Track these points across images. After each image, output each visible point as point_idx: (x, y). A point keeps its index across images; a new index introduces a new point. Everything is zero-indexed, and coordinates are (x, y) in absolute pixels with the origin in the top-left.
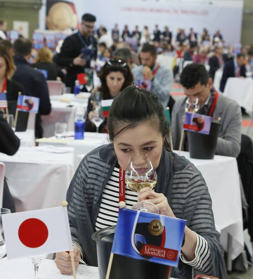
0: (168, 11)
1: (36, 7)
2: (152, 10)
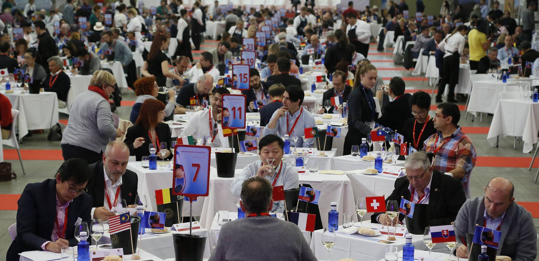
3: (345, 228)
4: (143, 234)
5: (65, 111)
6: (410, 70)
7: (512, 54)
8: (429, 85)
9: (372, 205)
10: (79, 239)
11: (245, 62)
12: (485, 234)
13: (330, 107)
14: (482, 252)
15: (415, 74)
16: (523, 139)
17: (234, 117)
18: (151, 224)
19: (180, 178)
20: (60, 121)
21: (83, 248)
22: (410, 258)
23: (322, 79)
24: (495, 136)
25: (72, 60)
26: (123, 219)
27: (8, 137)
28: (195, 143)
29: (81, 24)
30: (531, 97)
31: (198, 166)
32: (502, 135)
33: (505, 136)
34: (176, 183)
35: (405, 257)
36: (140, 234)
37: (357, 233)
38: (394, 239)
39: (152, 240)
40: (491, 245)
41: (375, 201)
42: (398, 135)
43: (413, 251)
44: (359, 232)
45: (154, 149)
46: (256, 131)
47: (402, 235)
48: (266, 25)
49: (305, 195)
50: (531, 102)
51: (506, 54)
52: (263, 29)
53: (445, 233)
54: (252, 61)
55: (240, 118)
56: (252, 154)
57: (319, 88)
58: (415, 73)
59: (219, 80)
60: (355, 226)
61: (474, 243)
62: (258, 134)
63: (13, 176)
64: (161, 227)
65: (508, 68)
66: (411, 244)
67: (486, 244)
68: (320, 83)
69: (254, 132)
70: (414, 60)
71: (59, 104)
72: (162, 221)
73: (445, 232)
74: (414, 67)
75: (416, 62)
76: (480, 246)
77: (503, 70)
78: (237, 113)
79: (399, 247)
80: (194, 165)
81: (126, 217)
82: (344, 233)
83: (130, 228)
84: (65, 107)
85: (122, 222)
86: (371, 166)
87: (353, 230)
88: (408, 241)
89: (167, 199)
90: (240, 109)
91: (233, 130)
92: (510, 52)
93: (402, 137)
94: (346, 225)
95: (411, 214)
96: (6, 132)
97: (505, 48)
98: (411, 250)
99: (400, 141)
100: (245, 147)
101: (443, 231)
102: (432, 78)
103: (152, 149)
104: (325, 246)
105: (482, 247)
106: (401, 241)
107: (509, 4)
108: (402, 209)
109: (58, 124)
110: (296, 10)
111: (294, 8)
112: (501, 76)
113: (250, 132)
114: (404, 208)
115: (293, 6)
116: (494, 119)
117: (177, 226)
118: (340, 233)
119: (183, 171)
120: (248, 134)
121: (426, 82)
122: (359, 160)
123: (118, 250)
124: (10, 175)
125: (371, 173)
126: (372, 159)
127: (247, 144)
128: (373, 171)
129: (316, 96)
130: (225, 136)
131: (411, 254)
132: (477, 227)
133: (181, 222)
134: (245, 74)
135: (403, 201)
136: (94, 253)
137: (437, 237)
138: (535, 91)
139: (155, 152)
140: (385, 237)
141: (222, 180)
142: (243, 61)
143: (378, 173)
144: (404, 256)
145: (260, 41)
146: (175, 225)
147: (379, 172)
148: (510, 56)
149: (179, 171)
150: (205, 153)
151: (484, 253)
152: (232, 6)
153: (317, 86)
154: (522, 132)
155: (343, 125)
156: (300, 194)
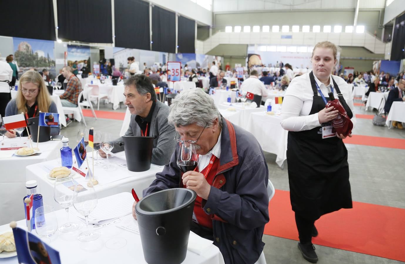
0: (303, 58)
1: (245, 57)
2: (295, 58)
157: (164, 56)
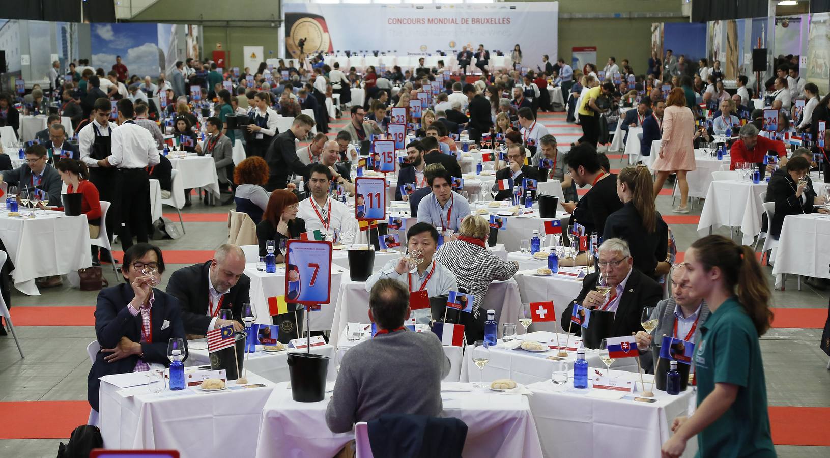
0: (454, 21)
2: (431, 21)
3: (505, 341)
4: (250, 352)
5: (169, 202)
6: (606, 144)
7: (731, 124)
8: (629, 163)
9: (538, 312)
10: (171, 358)
11: (393, 138)
12: (674, 346)
13: (498, 192)
14: (671, 369)
15: (612, 151)
16: (742, 230)
17: (371, 206)
18: (261, 339)
19: (293, 281)
20: (163, 215)
21: (177, 370)
22: (583, 377)
23: (490, 157)
24: (707, 226)
25: (179, 138)
26: (226, 333)
27: (97, 234)
28: (324, 239)
29: (193, 94)
30: (751, 177)
31: (316, 266)
32: (716, 225)
33: (719, 226)
34: (289, 287)
35: (576, 377)
36: (247, 352)
37: (519, 348)
38: (565, 355)
39: (264, 360)
40: (682, 361)
41: (541, 307)
42: (578, 225)
43: (586, 369)
44: (522, 347)
45: (272, 247)
46: (401, 224)
47: (575, 349)
48: (423, 91)
49: (456, 302)
50: (751, 183)
51: (724, 125)
52: (419, 97)
53: (626, 346)
54: (401, 136)
55: (379, 207)
56: (396, 251)
57: (487, 169)
58: (611, 149)
59: (360, 161)
60: (517, 340)
61: (661, 358)
62: (403, 226)
63: (104, 284)
64: (274, 342)
65: (725, 141)
66: (584, 360)
67: (675, 359)
68: (488, 162)
69: (398, 224)
70: (611, 133)
71: (162, 194)
72: (274, 336)
73: (625, 344)
74: (611, 142)
75: (613, 135)
76: (669, 361)
77: (718, 144)
78: (375, 200)
79: (569, 364)
80: (311, 265)
81: (229, 332)
82: (504, 349)
83: (234, 345)
84: (169, 198)
85: (224, 338)
86: (543, 265)
87: (515, 343)
88: (580, 357)
89: (283, 309)
90: (378, 195)
91: (370, 222)
92: (728, 122)
93: (582, 228)
94: (506, 338)
95: (586, 323)
96: (95, 228)
97: (722, 116)
98: (583, 367)
99: (580, 233)
100: (386, 243)
101: (622, 343)
102: (633, 155)
103: (269, 247)
104: (476, 363)
105: (672, 362)
106: (573, 358)
107: (732, 62)
108: (575, 317)
109: (161, 219)
110: (465, 72)
111: (462, 69)
112: (716, 151)
113: (393, 224)
114: (577, 316)
115: (461, 68)
116: (706, 205)
117: (296, 342)
118: (499, 348)
119: (298, 272)
120: (391, 227)
121: (625, 161)
122: (529, 258)
123: (220, 372)
124: (101, 282)
125: (543, 274)
126: (546, 256)
127: (387, 240)
128: (545, 271)
129: (481, 179)
130: (362, 229)
131: (584, 372)
132: (665, 337)
133: (300, 337)
134: (389, 153)
135: (576, 307)
136: (190, 376)
137: (615, 351)
138: (756, 170)
139: (273, 251)
140: (555, 353)
141: (356, 285)
142: (390, 137)
143: (552, 274)
144: (575, 375)
145: (414, 112)
146: (293, 341)
147: (554, 273)
148: (729, 127)
149: (293, 273)
150: (324, 249)
151: (674, 370)
152: (384, 68)
153: (483, 167)
154: (740, 221)
155: (513, 215)
156: (449, 301)
157: (64, 31)
